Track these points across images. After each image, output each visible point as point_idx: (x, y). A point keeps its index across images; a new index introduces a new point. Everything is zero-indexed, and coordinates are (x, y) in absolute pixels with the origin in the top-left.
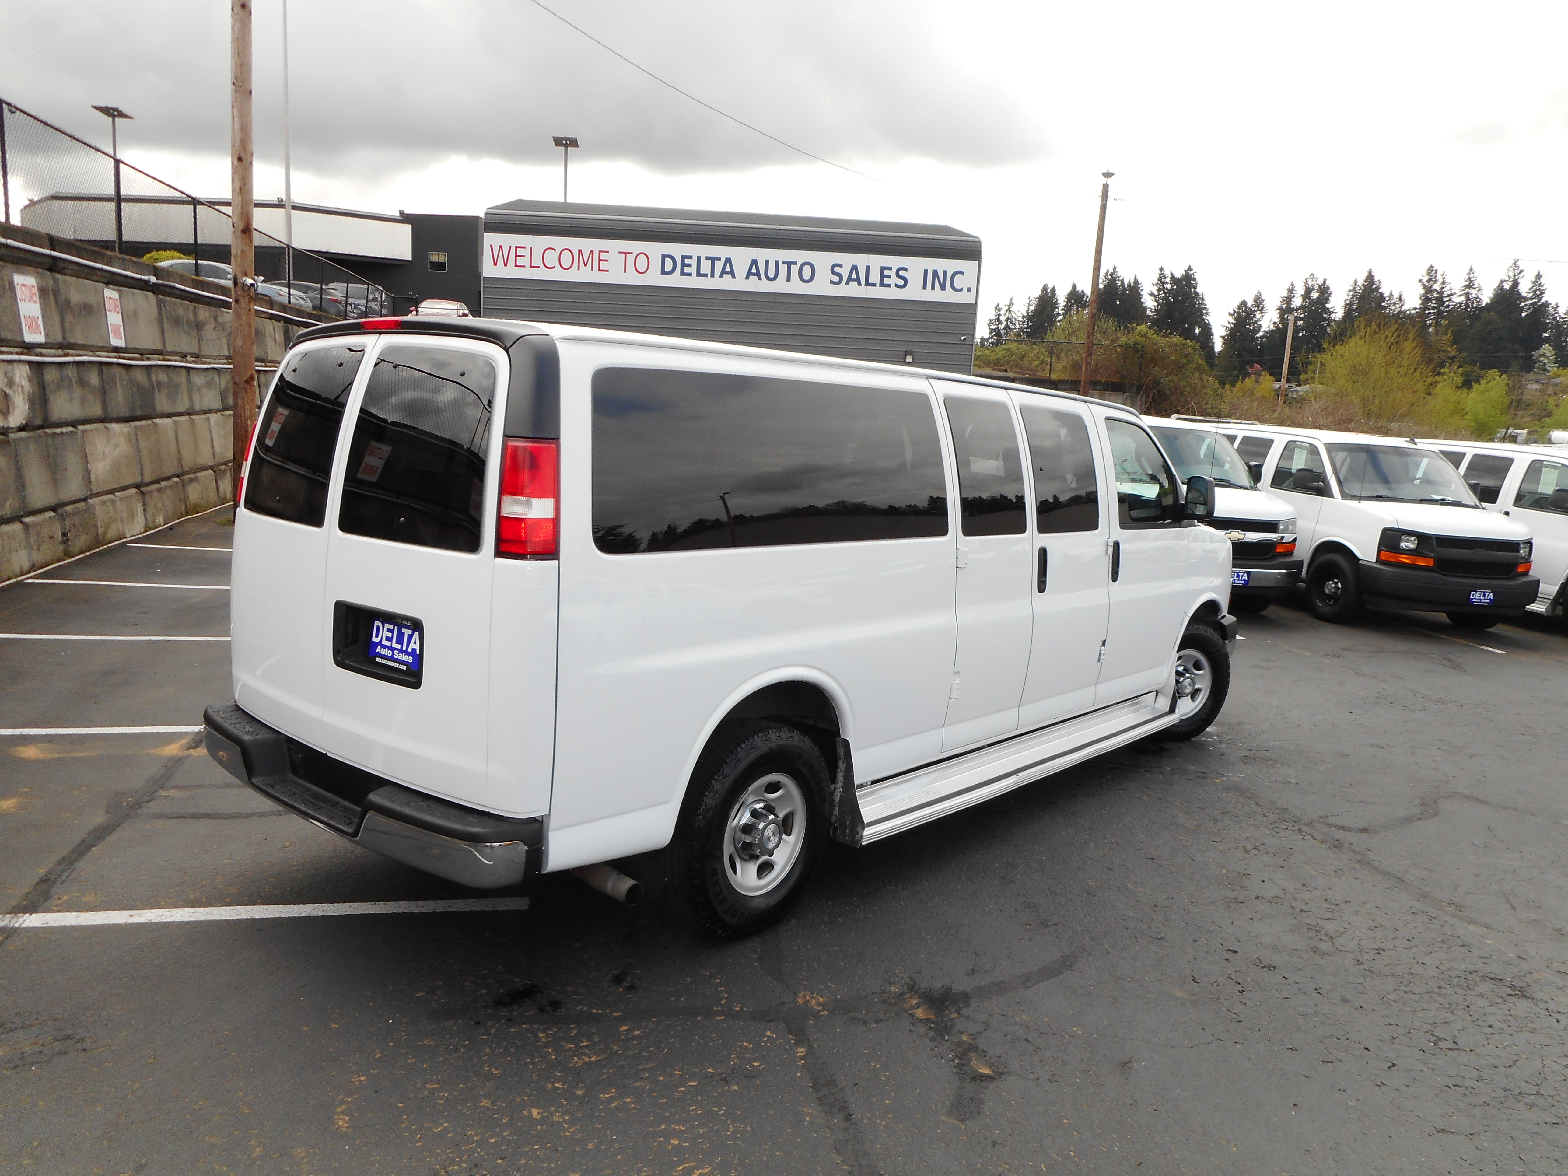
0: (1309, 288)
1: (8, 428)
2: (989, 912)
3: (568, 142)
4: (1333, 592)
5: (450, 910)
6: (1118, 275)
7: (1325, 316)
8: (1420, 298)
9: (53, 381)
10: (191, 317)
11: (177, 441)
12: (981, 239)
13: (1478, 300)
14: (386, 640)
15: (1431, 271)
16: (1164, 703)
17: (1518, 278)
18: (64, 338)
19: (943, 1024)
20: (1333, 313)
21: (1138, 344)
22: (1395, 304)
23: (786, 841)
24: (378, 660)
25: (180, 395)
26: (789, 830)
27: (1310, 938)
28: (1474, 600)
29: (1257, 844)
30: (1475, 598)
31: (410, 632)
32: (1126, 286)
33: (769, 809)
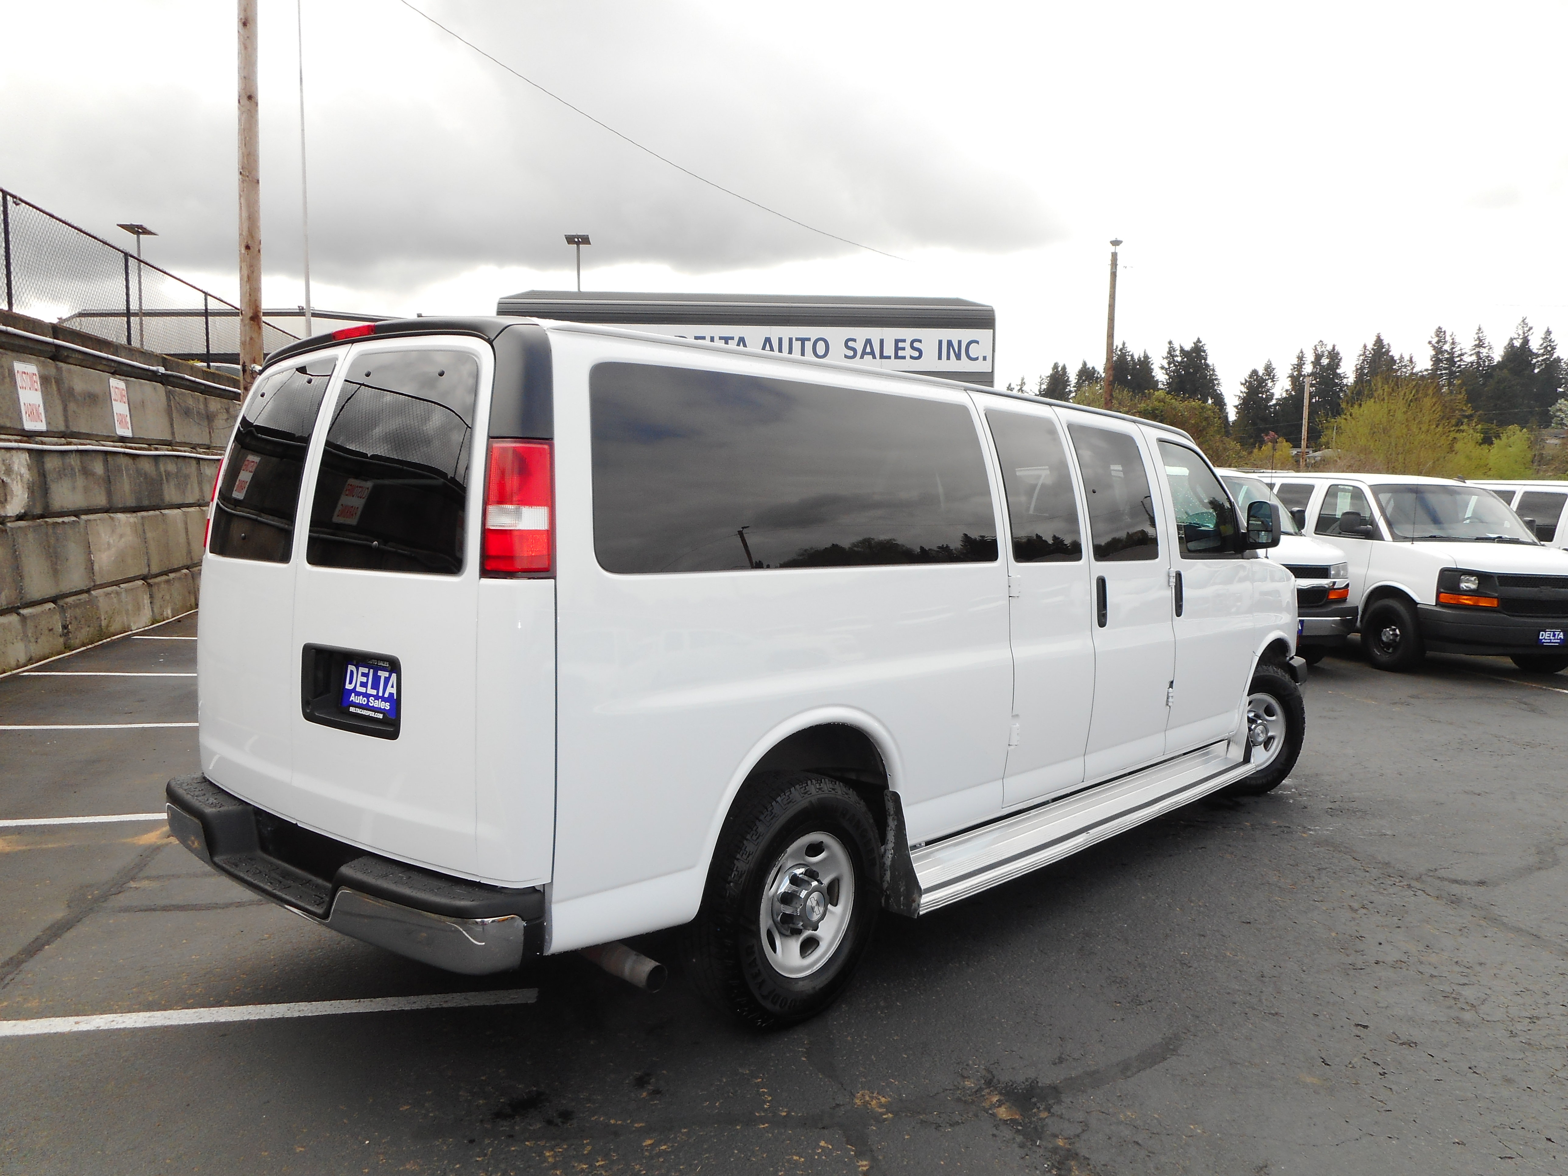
0: (1319, 354)
1: (6, 517)
2: (1070, 988)
3: (580, 240)
4: (1390, 640)
5: (445, 1005)
6: (1128, 350)
7: (1337, 381)
8: (1431, 360)
9: (55, 469)
10: (202, 406)
11: (187, 532)
12: (994, 308)
13: (1490, 358)
14: (361, 686)
15: (1440, 332)
16: (1237, 753)
17: (1528, 335)
18: (67, 426)
19: (1032, 1126)
20: (1345, 378)
21: (1157, 410)
22: (1406, 366)
23: (832, 912)
24: (352, 709)
25: (189, 486)
26: (836, 900)
27: (1450, 1007)
28: (1543, 641)
29: (1365, 902)
30: (1544, 639)
31: (387, 674)
32: (1136, 361)
33: (812, 874)
